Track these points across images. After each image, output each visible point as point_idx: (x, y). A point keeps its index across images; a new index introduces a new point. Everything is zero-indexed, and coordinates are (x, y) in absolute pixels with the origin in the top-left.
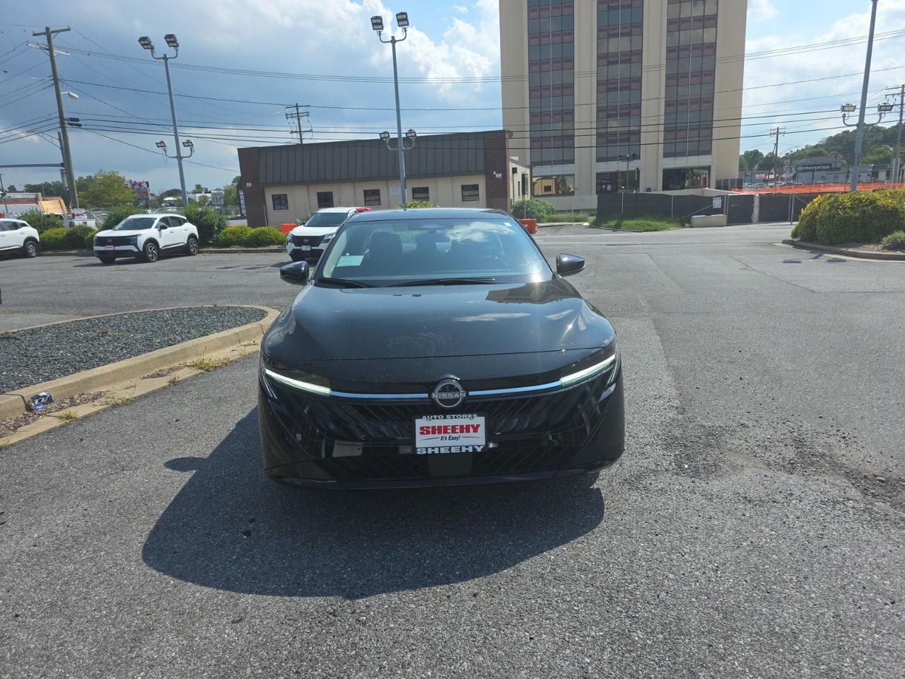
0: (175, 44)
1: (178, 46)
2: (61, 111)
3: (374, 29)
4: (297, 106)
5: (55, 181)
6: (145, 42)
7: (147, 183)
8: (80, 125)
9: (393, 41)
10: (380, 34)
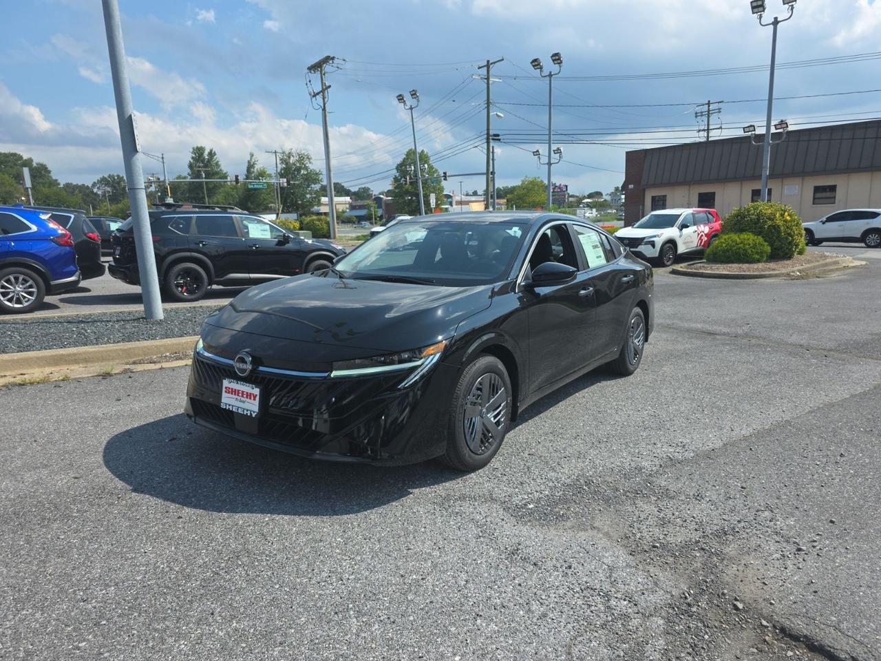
0: (559, 61)
1: (561, 62)
2: (488, 130)
3: (753, 13)
4: (709, 104)
5: (505, 186)
6: (536, 63)
7: (566, 186)
8: (499, 140)
9: (776, 22)
10: (761, 17)
